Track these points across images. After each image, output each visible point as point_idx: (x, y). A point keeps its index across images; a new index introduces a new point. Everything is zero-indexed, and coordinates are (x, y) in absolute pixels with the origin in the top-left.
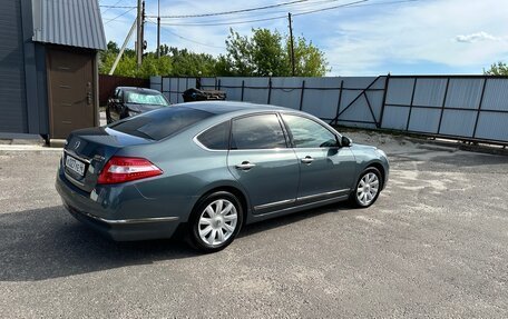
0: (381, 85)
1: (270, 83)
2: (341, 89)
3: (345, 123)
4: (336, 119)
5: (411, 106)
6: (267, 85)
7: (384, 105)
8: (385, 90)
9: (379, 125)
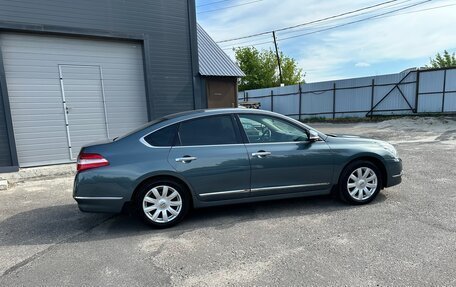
0: (412, 78)
1: (300, 89)
2: (373, 86)
3: (380, 113)
4: (372, 111)
5: (444, 92)
6: (297, 91)
7: (417, 94)
8: (417, 82)
9: (415, 110)
